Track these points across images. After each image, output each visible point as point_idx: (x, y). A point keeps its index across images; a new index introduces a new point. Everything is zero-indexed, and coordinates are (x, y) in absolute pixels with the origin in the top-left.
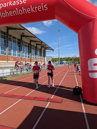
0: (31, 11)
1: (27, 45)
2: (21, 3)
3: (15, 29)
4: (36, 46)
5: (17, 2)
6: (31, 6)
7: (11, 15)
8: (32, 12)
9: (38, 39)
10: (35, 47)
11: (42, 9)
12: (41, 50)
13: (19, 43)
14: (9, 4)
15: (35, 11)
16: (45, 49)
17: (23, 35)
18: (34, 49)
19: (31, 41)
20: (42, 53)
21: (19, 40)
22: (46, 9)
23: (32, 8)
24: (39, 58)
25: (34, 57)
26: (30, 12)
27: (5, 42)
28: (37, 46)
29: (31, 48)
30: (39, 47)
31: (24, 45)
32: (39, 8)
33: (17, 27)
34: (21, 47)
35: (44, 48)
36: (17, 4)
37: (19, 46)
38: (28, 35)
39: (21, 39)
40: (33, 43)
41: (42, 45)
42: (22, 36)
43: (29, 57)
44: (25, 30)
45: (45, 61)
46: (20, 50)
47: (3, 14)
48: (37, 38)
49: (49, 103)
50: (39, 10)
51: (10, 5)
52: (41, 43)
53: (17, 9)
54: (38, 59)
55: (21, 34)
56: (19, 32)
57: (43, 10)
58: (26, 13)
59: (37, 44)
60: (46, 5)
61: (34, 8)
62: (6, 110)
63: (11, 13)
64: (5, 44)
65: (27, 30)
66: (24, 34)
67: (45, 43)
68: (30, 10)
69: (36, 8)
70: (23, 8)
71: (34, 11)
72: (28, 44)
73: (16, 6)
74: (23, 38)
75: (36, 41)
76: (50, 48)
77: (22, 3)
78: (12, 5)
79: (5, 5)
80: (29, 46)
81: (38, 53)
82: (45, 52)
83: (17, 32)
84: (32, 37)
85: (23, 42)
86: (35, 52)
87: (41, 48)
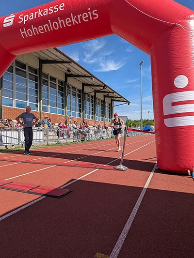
0: (71, 23)
1: (77, 93)
2: (55, 12)
3: (55, 62)
4: (93, 94)
5: (50, 10)
6: (72, 14)
7: (41, 31)
8: (74, 24)
10: (92, 97)
11: (89, 18)
12: (104, 102)
13: (61, 89)
14: (37, 14)
16: (112, 100)
17: (68, 73)
18: (91, 101)
19: (84, 85)
20: (107, 109)
21: (62, 83)
22: (96, 16)
23: (74, 18)
24: (101, 117)
25: (91, 115)
26: (71, 25)
27: (36, 88)
28: (95, 94)
29: (84, 99)
30: (100, 96)
31: (71, 92)
32: (85, 15)
33: (57, 59)
34: (66, 97)
35: (110, 99)
36: (49, 13)
37: (62, 95)
38: (77, 73)
39: (66, 81)
40: (87, 90)
41: (104, 92)
42: (67, 76)
43: (79, 116)
44: (72, 64)
46: (63, 102)
47: (29, 31)
48: (96, 78)
49: (97, 169)
50: (86, 19)
51: (39, 16)
52: (102, 88)
53: (49, 21)
54: (98, 120)
55: (64, 71)
56: (61, 68)
57: (91, 19)
58: (65, 26)
59: (95, 90)
60: (96, 10)
61: (77, 17)
63: (41, 28)
64: (37, 91)
65: (76, 64)
66: (70, 72)
67: (111, 89)
68: (70, 21)
69: (79, 16)
70: (59, 18)
71: (77, 23)
72: (79, 91)
73: (48, 17)
74: (68, 78)
75: (93, 85)
76: (122, 97)
77: (57, 10)
78: (42, 15)
79: (32, 16)
81: (99, 108)
82: (112, 106)
83: (58, 67)
84: (85, 76)
85: (68, 87)
86: (92, 106)
87: (104, 99)
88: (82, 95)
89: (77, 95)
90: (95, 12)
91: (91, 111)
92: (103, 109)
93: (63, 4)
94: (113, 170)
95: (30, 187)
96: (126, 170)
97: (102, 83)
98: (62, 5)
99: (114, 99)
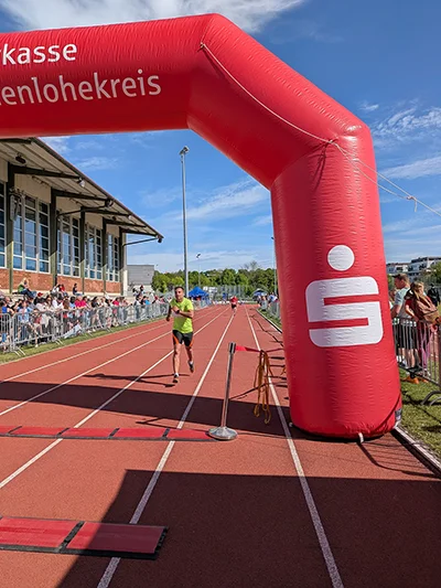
0: (94, 93)
1: (39, 211)
2: (52, 60)
4: (78, 216)
5: (38, 54)
6: (96, 74)
7: (10, 99)
8: (99, 97)
9: (92, 184)
10: (75, 222)
11: (138, 90)
12: (103, 233)
15: (111, 93)
16: (122, 231)
17: (19, 164)
18: (72, 232)
19: (55, 193)
20: (110, 250)
22: (155, 90)
23: (100, 84)
24: (96, 270)
25: (72, 266)
26: (92, 98)
28: (83, 215)
29: (56, 227)
30: (94, 221)
31: (24, 214)
32: (129, 83)
34: (10, 222)
35: (117, 227)
36: (35, 61)
38: (42, 165)
39: (11, 183)
40: (63, 204)
41: (106, 212)
42: (13, 170)
43: (45, 267)
44: (33, 146)
45: (122, 285)
46: (1, 235)
48: (89, 181)
49: (172, 443)
50: (130, 91)
51: (5, 63)
52: (103, 203)
53: (35, 79)
54: (89, 278)
55: (8, 158)
57: (143, 94)
58: (75, 99)
59: (83, 207)
60: (157, 77)
61: (109, 82)
62: (14, 475)
63: (8, 92)
65: (43, 146)
66: (24, 162)
67: (123, 207)
68: (90, 90)
69: (114, 83)
70: (61, 77)
71: (108, 96)
72: (44, 207)
73: (33, 69)
74: (18, 177)
75: (80, 196)
76: (147, 225)
77: (57, 59)
78: (13, 62)
80: (48, 215)
81: (91, 249)
82: (120, 243)
84: (61, 175)
85: (17, 198)
86: (76, 244)
87: (104, 226)
88: (50, 218)
89: (38, 218)
90: (153, 81)
91: (73, 256)
92: (102, 251)
93: (73, 46)
94: (208, 440)
95: (60, 533)
96: (235, 437)
97: (104, 193)
98: (72, 49)
99: (127, 227)
